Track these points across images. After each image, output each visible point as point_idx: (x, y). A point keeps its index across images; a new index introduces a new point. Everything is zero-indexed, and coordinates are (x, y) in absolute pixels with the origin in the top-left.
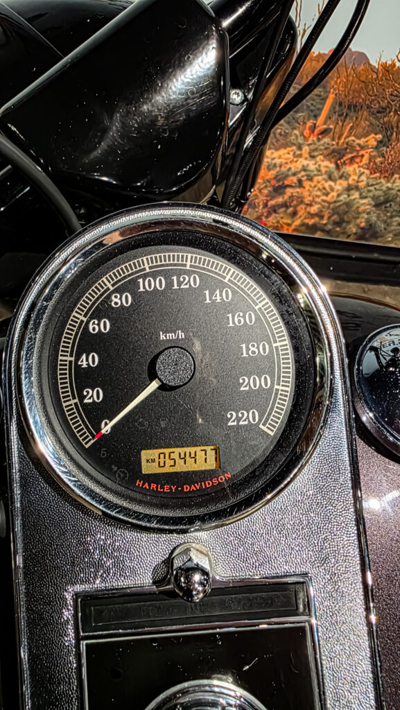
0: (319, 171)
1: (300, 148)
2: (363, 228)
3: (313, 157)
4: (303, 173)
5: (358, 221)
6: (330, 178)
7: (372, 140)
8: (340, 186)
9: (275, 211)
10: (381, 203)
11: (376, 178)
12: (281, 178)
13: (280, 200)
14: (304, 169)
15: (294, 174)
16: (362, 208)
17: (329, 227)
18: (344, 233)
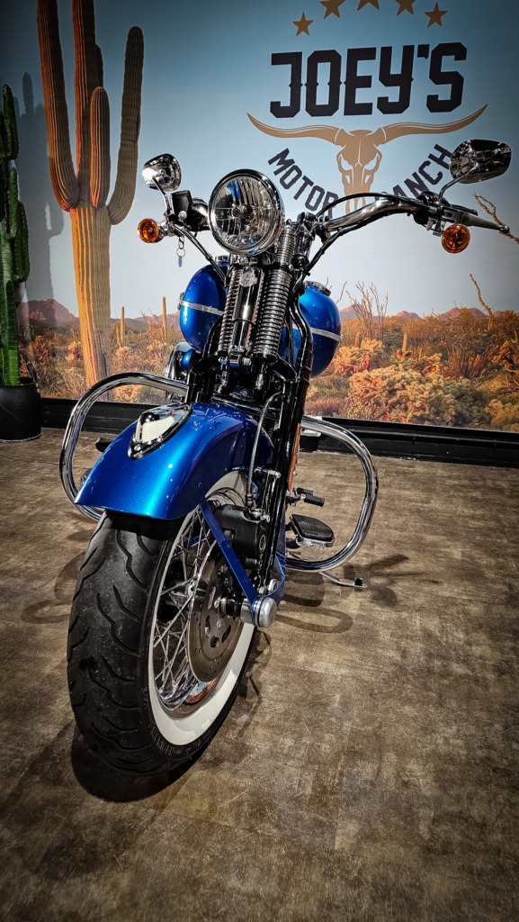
0: (412, 378)
1: (397, 366)
2: (455, 416)
3: (406, 370)
4: (403, 380)
5: (450, 410)
6: (421, 382)
7: (437, 357)
8: (428, 386)
9: (394, 407)
10: (460, 396)
11: (449, 380)
12: (391, 384)
13: (395, 399)
14: (403, 378)
15: (399, 381)
16: (448, 401)
17: (432, 416)
18: (443, 421)
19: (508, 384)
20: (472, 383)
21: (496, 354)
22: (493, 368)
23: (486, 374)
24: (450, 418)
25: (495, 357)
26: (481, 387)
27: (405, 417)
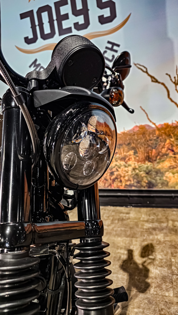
0: (121, 165)
2: (147, 183)
3: (117, 161)
4: (116, 167)
5: (144, 180)
6: (126, 167)
7: (132, 152)
8: (130, 169)
10: (148, 173)
11: (140, 164)
14: (116, 165)
15: (114, 167)
16: (143, 175)
17: (135, 184)
18: (142, 186)
19: (174, 164)
20: (154, 165)
21: (163, 147)
22: (163, 156)
23: (160, 159)
24: (145, 184)
25: (163, 149)
26: (159, 166)
27: (122, 186)
